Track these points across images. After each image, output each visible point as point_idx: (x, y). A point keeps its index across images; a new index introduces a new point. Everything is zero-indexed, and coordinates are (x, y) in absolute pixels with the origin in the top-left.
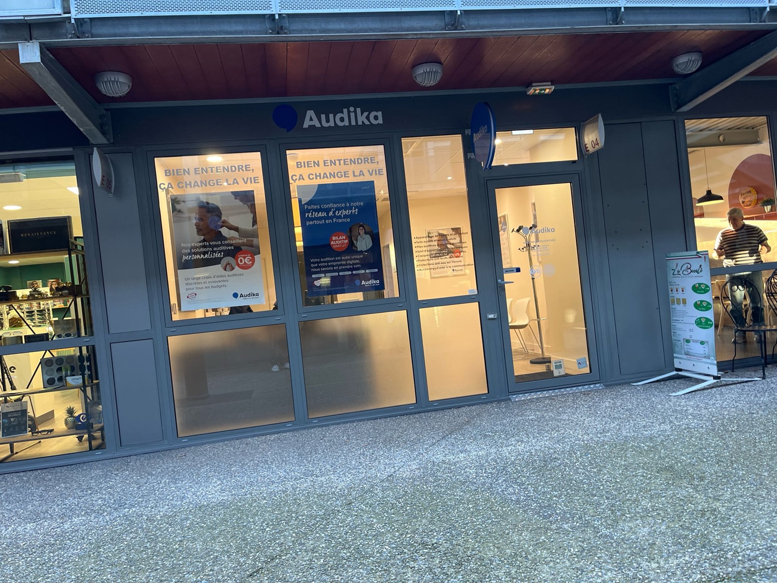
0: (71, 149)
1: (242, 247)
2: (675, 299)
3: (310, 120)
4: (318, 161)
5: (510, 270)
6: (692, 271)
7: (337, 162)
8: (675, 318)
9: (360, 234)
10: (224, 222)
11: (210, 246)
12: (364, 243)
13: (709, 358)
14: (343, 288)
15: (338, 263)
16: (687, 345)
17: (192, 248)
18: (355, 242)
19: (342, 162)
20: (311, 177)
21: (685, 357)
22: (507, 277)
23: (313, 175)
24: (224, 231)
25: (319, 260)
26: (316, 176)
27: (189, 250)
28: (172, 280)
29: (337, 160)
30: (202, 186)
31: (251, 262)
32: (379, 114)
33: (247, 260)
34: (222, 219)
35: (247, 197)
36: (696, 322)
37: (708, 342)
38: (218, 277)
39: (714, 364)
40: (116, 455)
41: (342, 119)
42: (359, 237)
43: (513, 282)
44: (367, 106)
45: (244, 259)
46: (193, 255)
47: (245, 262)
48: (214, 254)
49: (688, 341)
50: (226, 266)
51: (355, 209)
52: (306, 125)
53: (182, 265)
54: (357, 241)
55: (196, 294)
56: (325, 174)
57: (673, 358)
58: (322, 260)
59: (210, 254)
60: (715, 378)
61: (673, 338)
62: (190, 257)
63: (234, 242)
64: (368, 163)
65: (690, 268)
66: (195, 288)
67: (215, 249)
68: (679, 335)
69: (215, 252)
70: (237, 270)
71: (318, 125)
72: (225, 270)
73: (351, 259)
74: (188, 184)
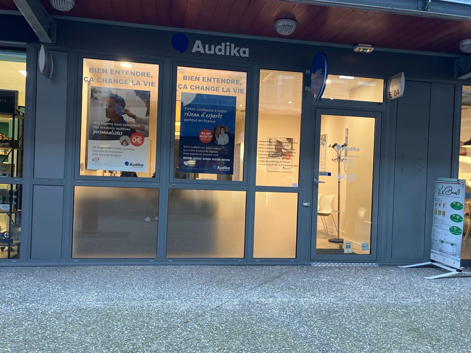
0: (25, 44)
1: (136, 130)
2: (438, 211)
3: (197, 47)
4: (199, 77)
5: (324, 174)
6: (452, 193)
7: (212, 80)
8: (435, 224)
9: (221, 133)
10: (126, 111)
11: (114, 126)
12: (223, 140)
13: (456, 256)
14: (203, 169)
15: (203, 151)
16: (441, 245)
17: (101, 125)
18: (217, 138)
19: (216, 80)
20: (192, 87)
21: (439, 252)
22: (321, 178)
23: (194, 86)
24: (126, 117)
25: (189, 147)
26: (196, 87)
27: (98, 127)
28: (84, 146)
29: (213, 78)
30: (114, 83)
31: (141, 142)
32: (247, 50)
33: (138, 140)
34: (125, 108)
35: (145, 96)
36: (450, 229)
37: (456, 244)
38: (116, 149)
39: (458, 261)
40: (26, 264)
41: (220, 50)
42: (220, 135)
43: (325, 182)
44: (239, 43)
45: (137, 139)
46: (101, 131)
47: (137, 141)
48: (116, 132)
49: (442, 242)
50: (123, 142)
51: (220, 115)
52: (194, 51)
53: (92, 136)
54: (218, 137)
55: (99, 159)
56: (202, 87)
57: (430, 252)
58: (192, 147)
59: (113, 132)
60: (458, 270)
61: (432, 238)
62: (99, 132)
63: (131, 126)
64: (234, 83)
65: (451, 191)
66: (99, 154)
67: (117, 129)
68: (436, 236)
69: (117, 131)
70: (131, 146)
71: (203, 52)
72: (122, 145)
73: (212, 150)
74: (105, 80)
